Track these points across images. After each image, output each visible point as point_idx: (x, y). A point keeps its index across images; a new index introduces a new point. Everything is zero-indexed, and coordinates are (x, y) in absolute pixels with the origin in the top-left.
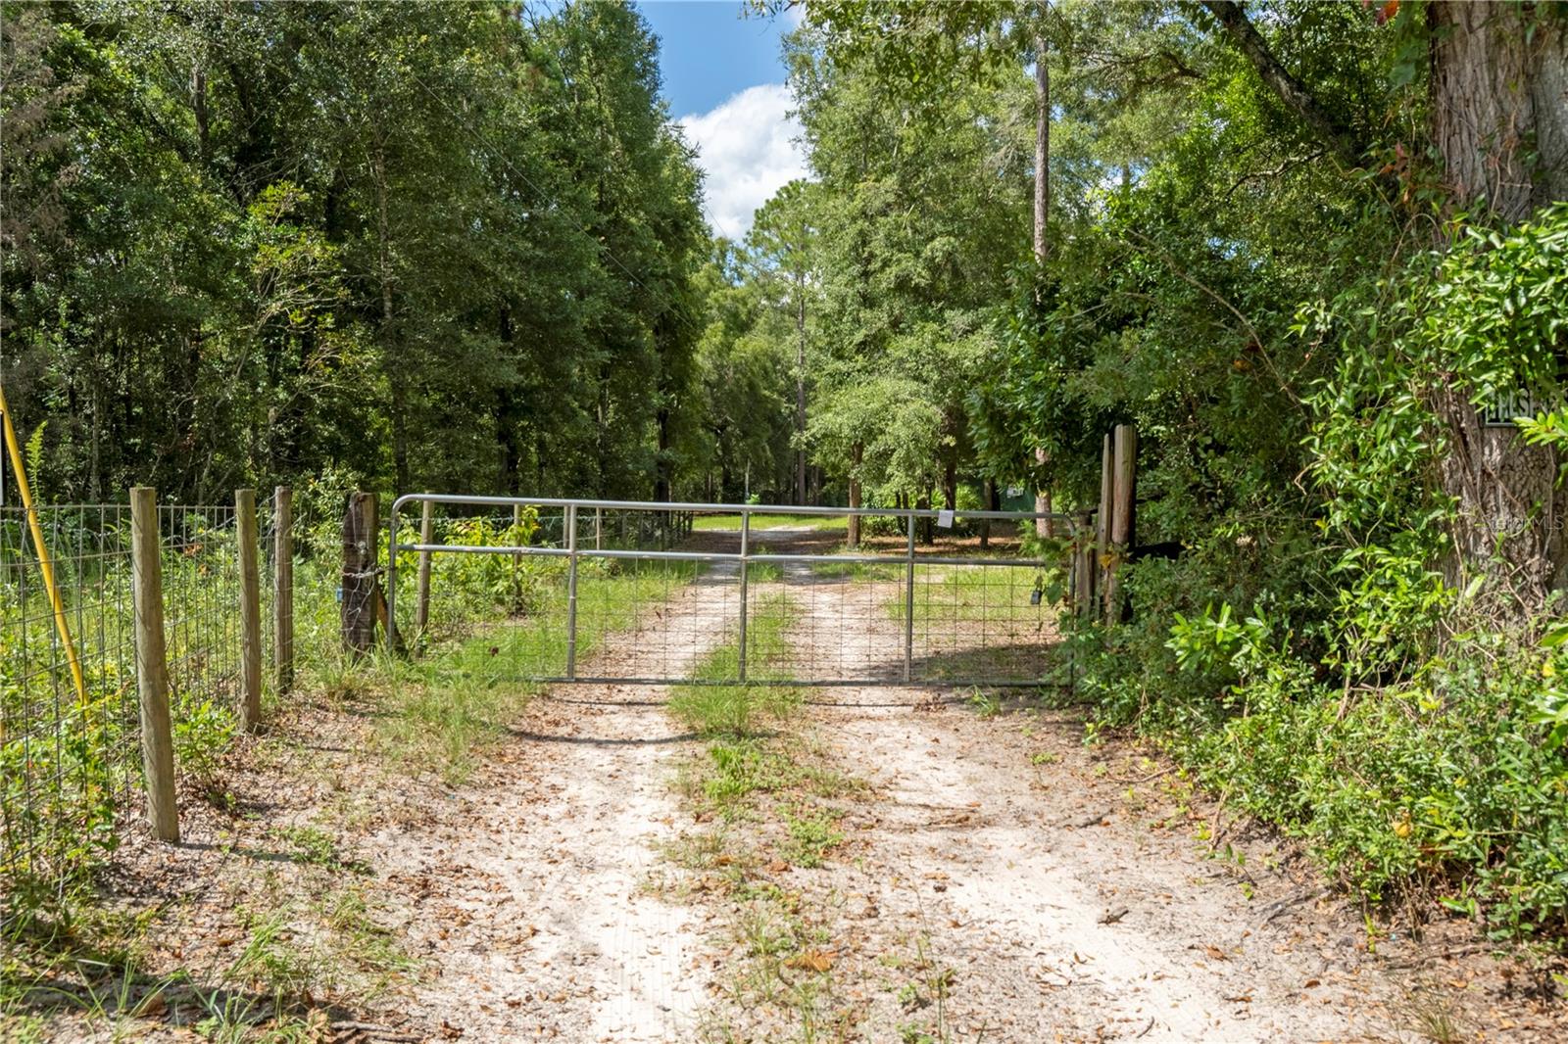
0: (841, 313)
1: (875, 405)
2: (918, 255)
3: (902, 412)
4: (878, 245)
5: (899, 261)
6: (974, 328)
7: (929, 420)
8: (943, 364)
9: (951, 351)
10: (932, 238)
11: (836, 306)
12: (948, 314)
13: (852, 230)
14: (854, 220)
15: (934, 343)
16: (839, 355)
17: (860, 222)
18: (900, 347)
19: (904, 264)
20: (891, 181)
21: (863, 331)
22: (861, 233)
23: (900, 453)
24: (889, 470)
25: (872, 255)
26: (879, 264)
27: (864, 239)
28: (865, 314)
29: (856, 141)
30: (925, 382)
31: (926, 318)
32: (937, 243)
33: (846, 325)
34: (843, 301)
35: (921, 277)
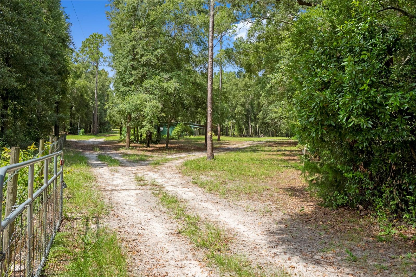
0: (125, 72)
1: (139, 102)
2: (152, 53)
3: (148, 104)
4: (139, 50)
5: (147, 55)
6: (171, 78)
7: (158, 108)
8: (162, 89)
9: (165, 85)
10: (158, 48)
11: (124, 69)
12: (162, 74)
13: (131, 44)
14: (131, 41)
15: (159, 82)
16: (125, 85)
17: (133, 42)
18: (147, 83)
19: (148, 56)
20: (144, 29)
21: (133, 78)
22: (133, 45)
23: (148, 118)
24: (144, 123)
25: (137, 53)
26: (140, 56)
27: (134, 47)
28: (134, 72)
29: (132, 15)
30: (155, 95)
31: (155, 74)
32: (159, 50)
33: (127, 75)
34: (126, 67)
35: (154, 61)
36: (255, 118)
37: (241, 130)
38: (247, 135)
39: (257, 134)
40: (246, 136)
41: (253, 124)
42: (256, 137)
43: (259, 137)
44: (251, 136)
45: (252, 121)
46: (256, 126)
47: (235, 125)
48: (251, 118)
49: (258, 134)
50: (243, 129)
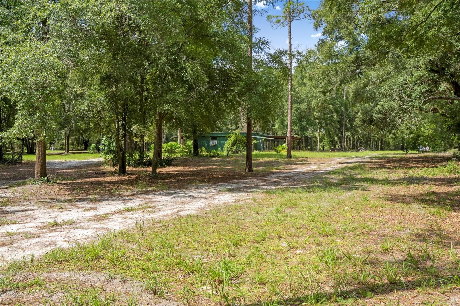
36: (351, 125)
37: (333, 143)
38: (342, 149)
39: (354, 147)
40: (339, 150)
41: (348, 134)
42: (353, 151)
43: (358, 151)
44: (346, 150)
45: (347, 130)
46: (353, 137)
47: (325, 137)
48: (346, 125)
49: (356, 147)
50: (337, 142)
